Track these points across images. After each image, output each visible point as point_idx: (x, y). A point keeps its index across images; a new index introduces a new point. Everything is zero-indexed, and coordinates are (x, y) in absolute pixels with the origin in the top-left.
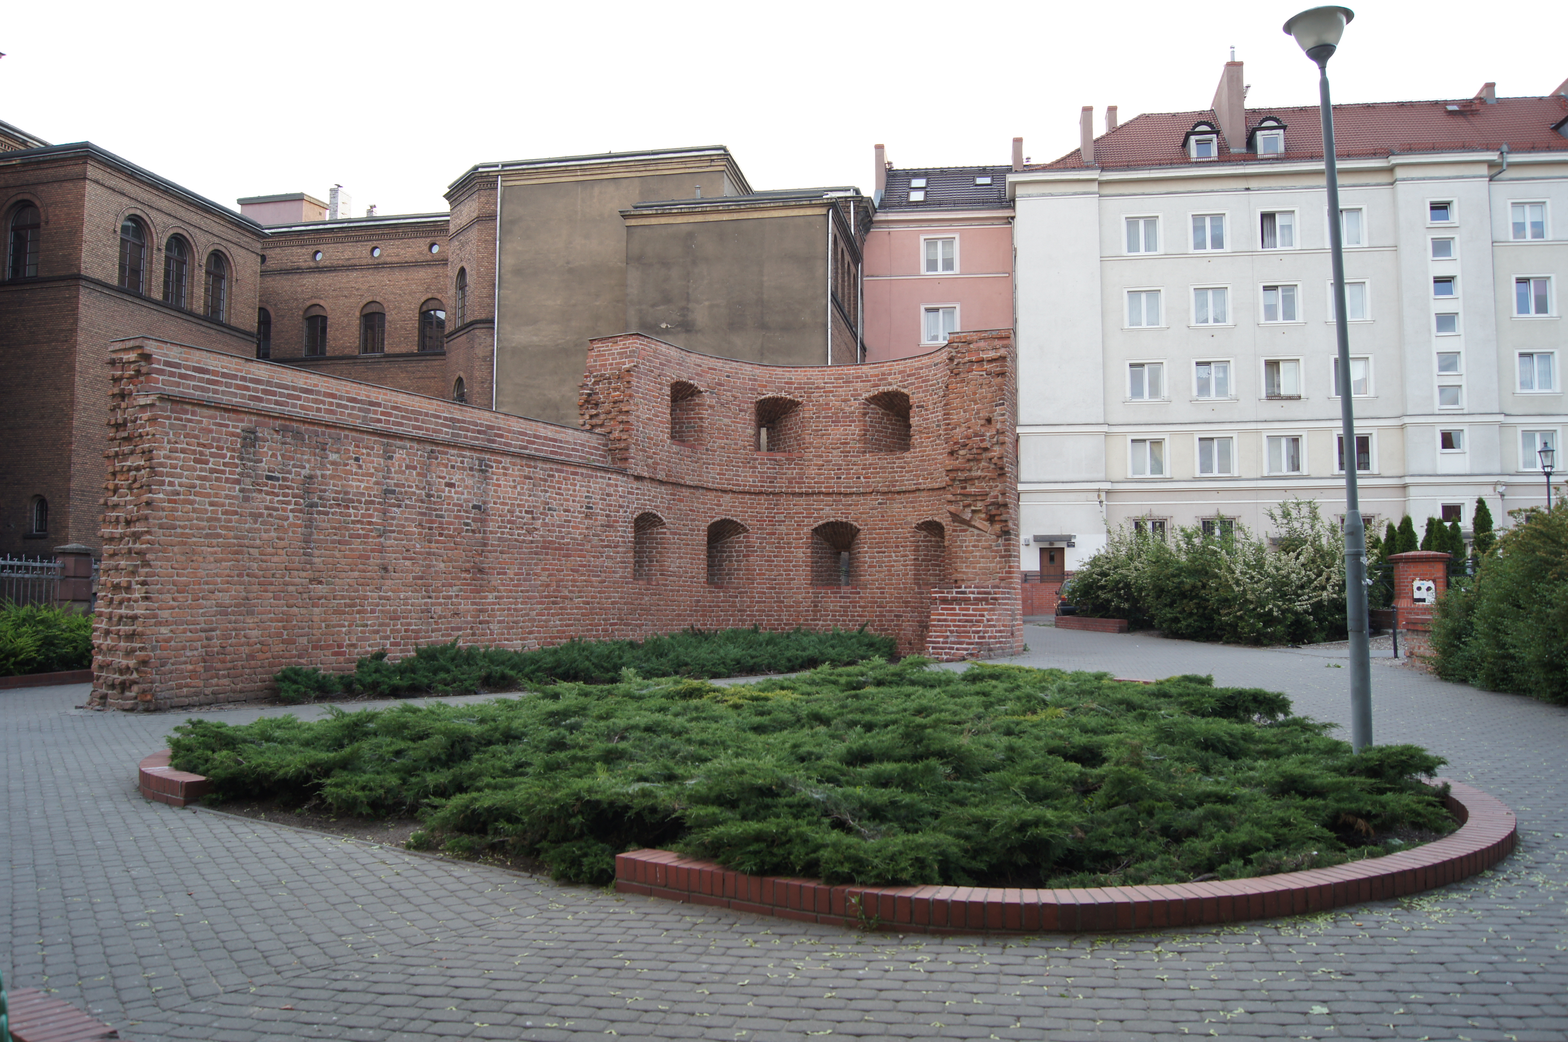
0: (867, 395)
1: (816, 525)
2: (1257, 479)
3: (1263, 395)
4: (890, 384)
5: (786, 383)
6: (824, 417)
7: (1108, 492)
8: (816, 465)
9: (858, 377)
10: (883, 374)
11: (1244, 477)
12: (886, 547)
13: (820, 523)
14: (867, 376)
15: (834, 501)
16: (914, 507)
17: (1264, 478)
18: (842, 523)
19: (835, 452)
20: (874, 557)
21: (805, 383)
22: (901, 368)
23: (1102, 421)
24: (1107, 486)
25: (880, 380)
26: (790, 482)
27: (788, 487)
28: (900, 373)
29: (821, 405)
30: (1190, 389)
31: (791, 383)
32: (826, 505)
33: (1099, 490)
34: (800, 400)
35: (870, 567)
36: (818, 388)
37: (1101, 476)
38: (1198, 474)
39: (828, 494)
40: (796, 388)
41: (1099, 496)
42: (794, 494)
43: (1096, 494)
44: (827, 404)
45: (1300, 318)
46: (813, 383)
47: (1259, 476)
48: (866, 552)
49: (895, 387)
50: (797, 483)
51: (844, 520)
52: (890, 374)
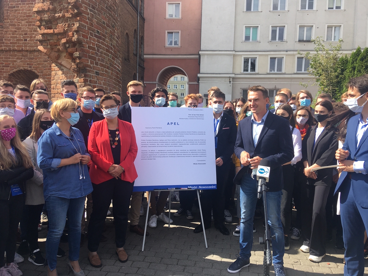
1: (12, 72)
2: (292, 74)
3: (297, 40)
7: (233, 78)
8: (11, 31)
11: (287, 73)
13: (15, 70)
15: (23, 56)
17: (295, 74)
19: (23, 22)
23: (233, 50)
24: (233, 75)
30: (268, 37)
32: (17, 59)
33: (230, 77)
37: (231, 72)
38: (269, 72)
39: (19, 51)
41: (230, 79)
43: (228, 79)
45: (315, 8)
47: (293, 73)
51: (29, 69)
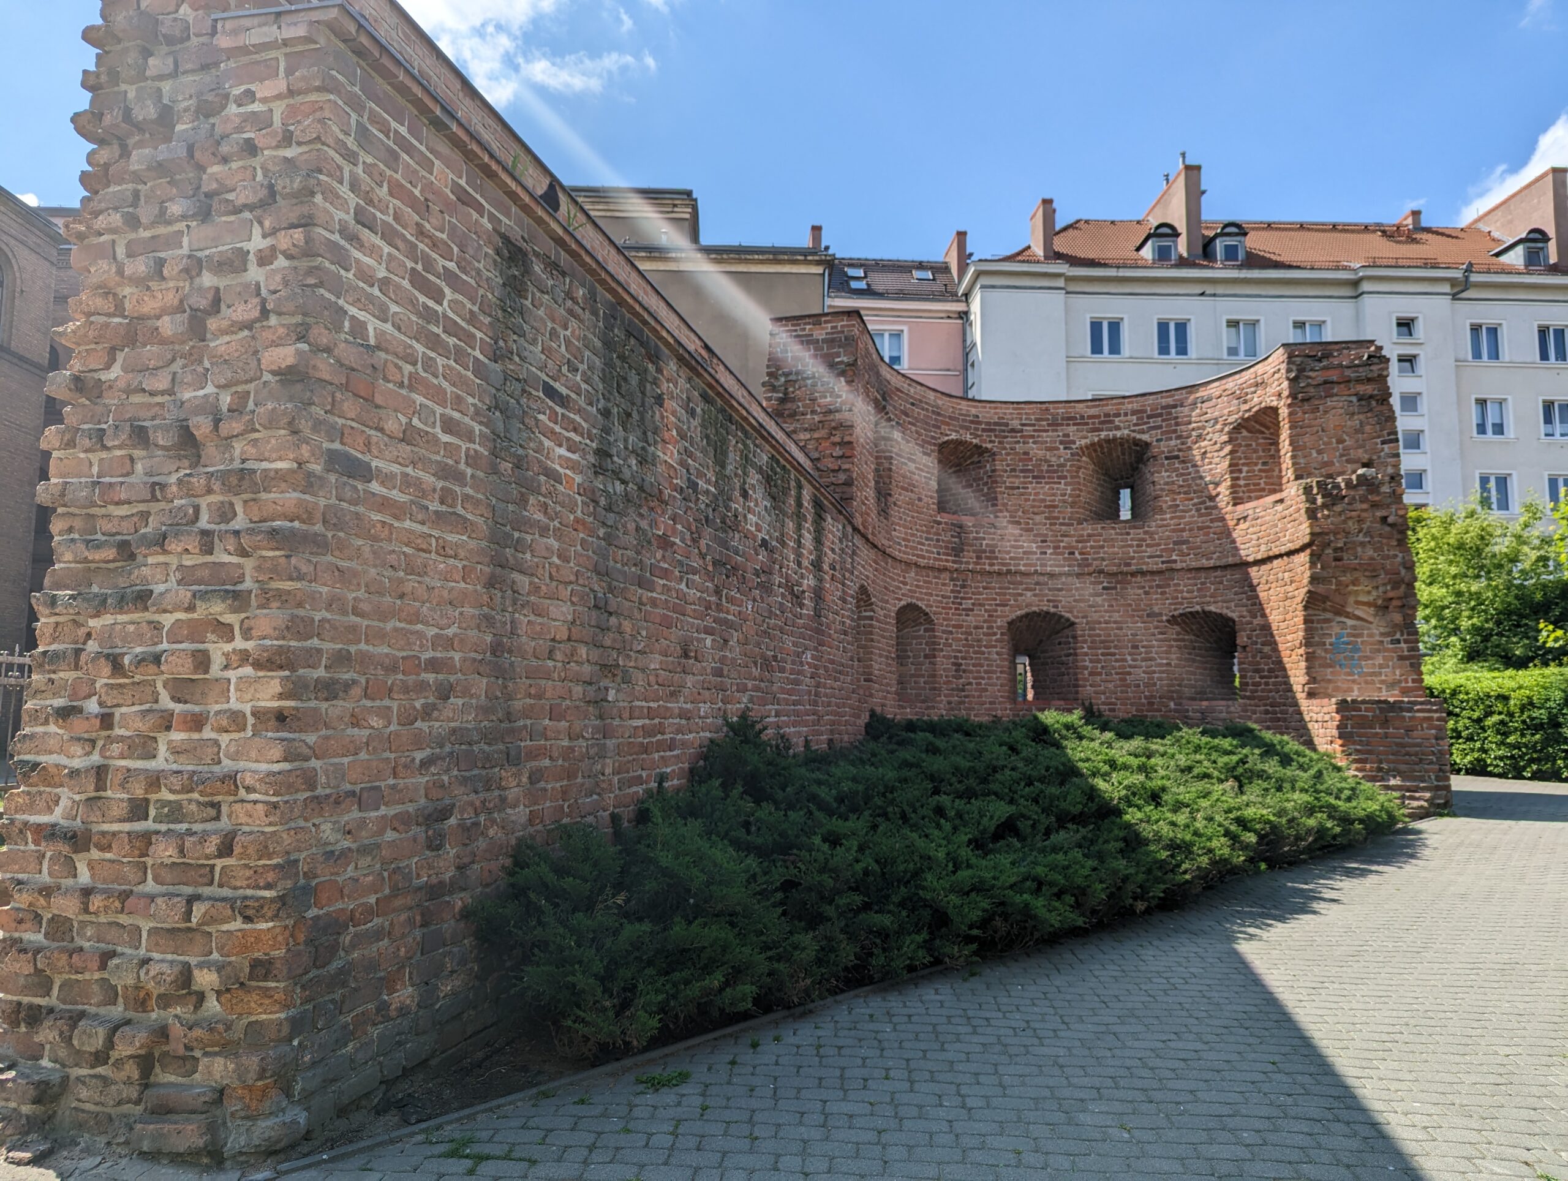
0: (1083, 442)
1: (1013, 616)
4: (1118, 428)
5: (972, 422)
6: (1022, 471)
8: (1012, 535)
9: (1069, 419)
10: (1107, 415)
12: (1116, 647)
13: (1019, 613)
14: (1082, 417)
15: (1037, 583)
16: (1162, 593)
18: (1047, 613)
19: (1038, 518)
20: (1099, 661)
21: (996, 424)
22: (1135, 406)
25: (1102, 423)
26: (979, 558)
27: (976, 563)
28: (1134, 413)
29: (1017, 454)
31: (980, 423)
32: (1026, 589)
34: (989, 446)
35: (1091, 674)
36: (1013, 430)
39: (1029, 574)
40: (984, 430)
42: (983, 573)
44: (1026, 453)
46: (1007, 425)
48: (1086, 654)
49: (1126, 432)
50: (987, 558)
51: (1052, 610)
52: (1118, 415)
